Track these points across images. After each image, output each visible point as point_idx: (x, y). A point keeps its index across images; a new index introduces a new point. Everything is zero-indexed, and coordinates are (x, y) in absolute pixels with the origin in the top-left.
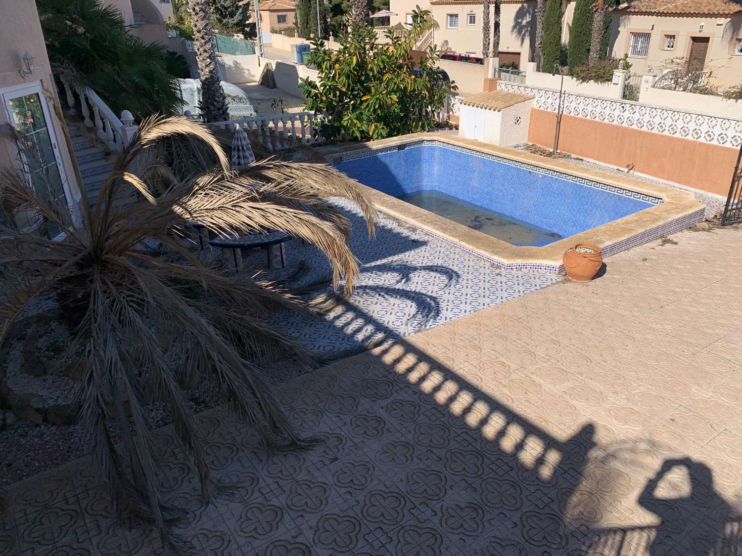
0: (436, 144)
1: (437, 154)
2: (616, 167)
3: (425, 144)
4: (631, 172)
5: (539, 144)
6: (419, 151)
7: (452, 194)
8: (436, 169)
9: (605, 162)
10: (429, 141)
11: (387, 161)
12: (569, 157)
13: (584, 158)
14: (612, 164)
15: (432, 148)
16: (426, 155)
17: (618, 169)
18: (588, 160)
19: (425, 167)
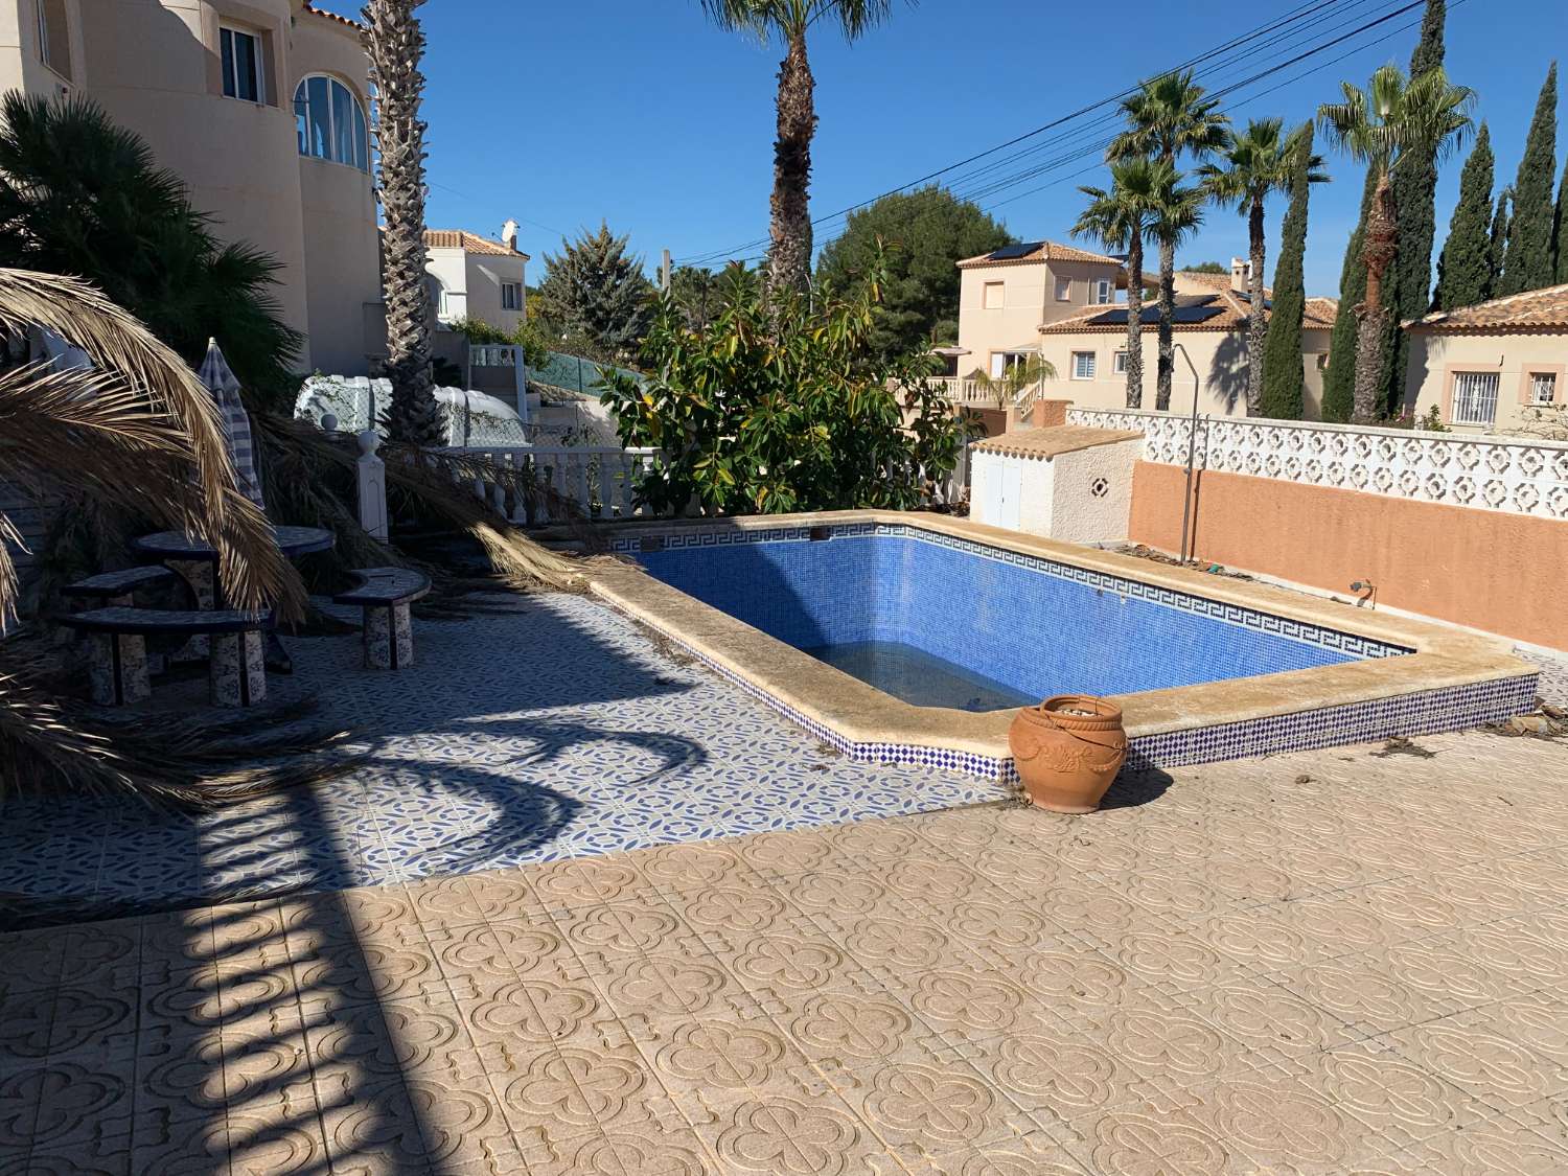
1: (907, 554)
2: (1331, 594)
3: (880, 534)
4: (1368, 604)
6: (868, 545)
9: (1302, 581)
10: (891, 525)
11: (779, 559)
12: (1218, 571)
13: (1255, 575)
14: (1321, 586)
15: (899, 544)
17: (1334, 599)
18: (1265, 577)
19: (880, 588)
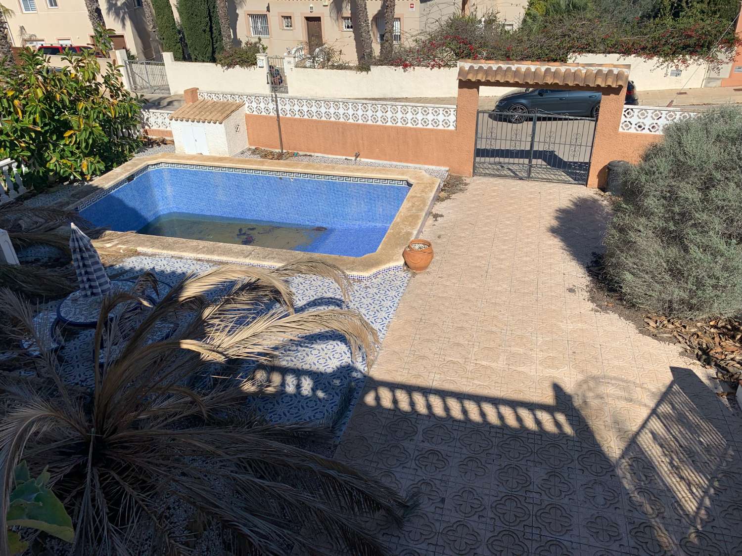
0: (163, 166)
2: (344, 157)
3: (150, 169)
4: (358, 159)
5: (262, 146)
7: (197, 212)
8: (169, 191)
9: (332, 154)
10: (154, 165)
12: (297, 155)
13: (313, 154)
14: (340, 155)
15: (160, 171)
16: (154, 180)
17: (346, 159)
18: (316, 154)
